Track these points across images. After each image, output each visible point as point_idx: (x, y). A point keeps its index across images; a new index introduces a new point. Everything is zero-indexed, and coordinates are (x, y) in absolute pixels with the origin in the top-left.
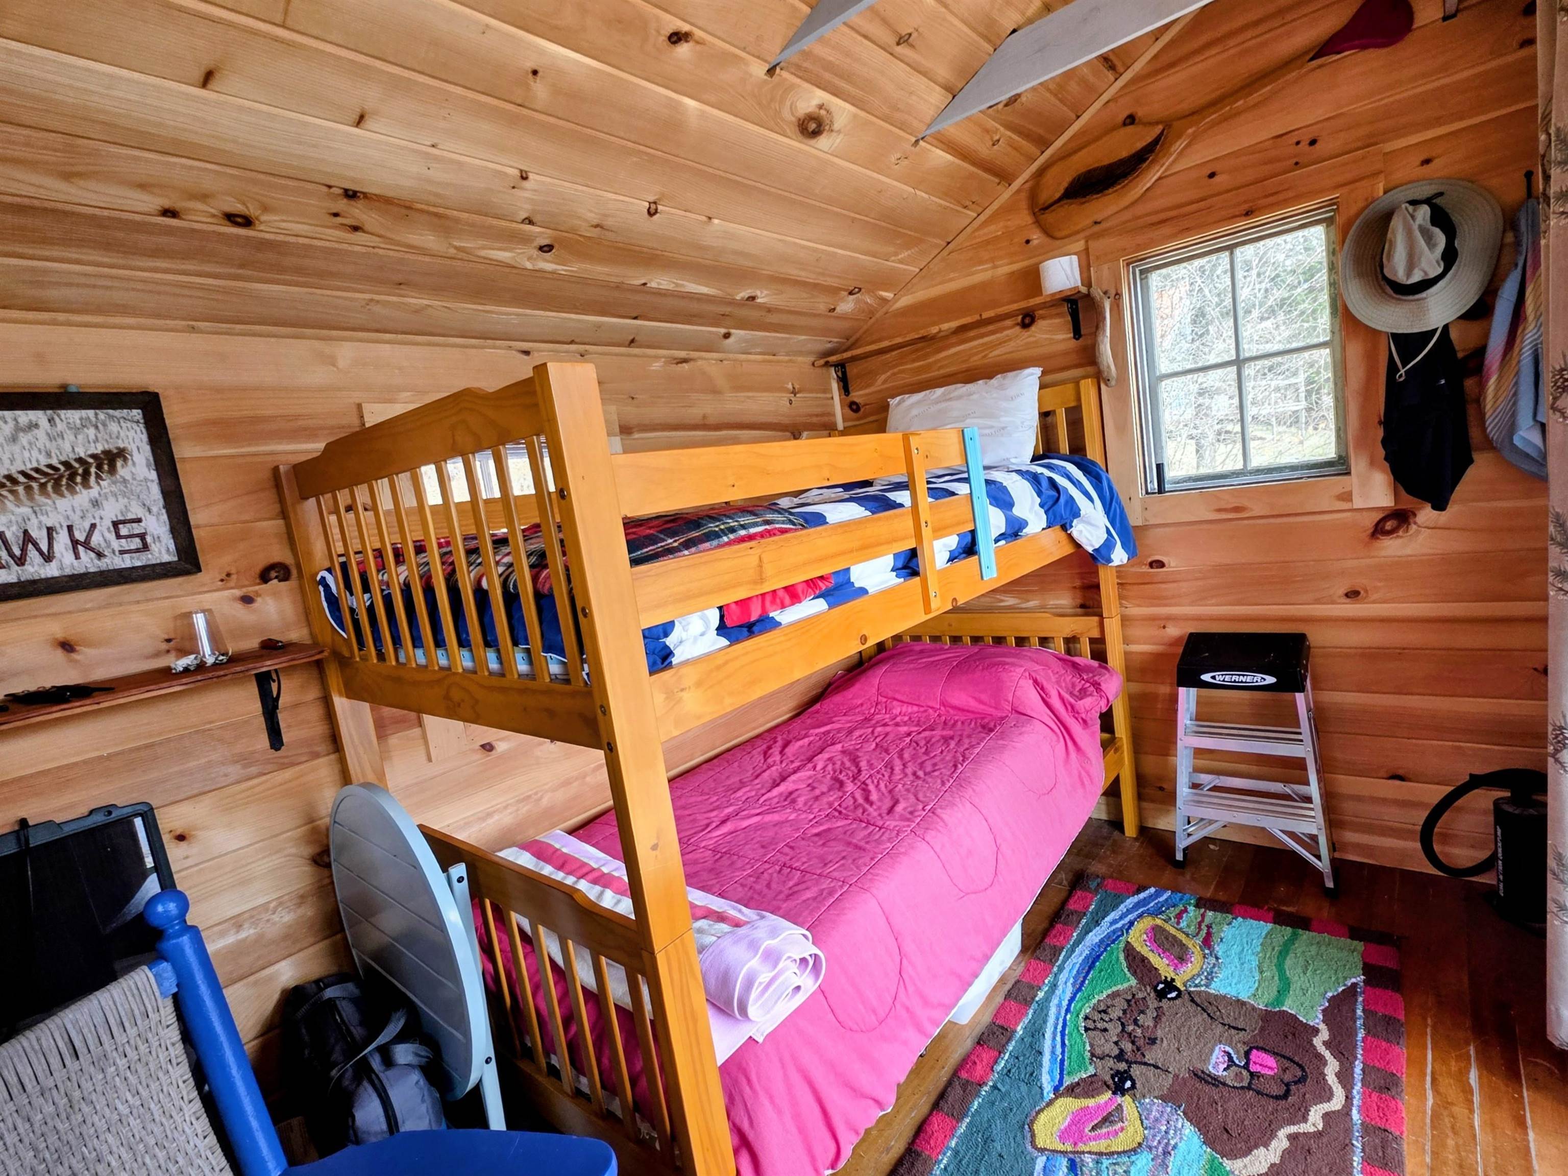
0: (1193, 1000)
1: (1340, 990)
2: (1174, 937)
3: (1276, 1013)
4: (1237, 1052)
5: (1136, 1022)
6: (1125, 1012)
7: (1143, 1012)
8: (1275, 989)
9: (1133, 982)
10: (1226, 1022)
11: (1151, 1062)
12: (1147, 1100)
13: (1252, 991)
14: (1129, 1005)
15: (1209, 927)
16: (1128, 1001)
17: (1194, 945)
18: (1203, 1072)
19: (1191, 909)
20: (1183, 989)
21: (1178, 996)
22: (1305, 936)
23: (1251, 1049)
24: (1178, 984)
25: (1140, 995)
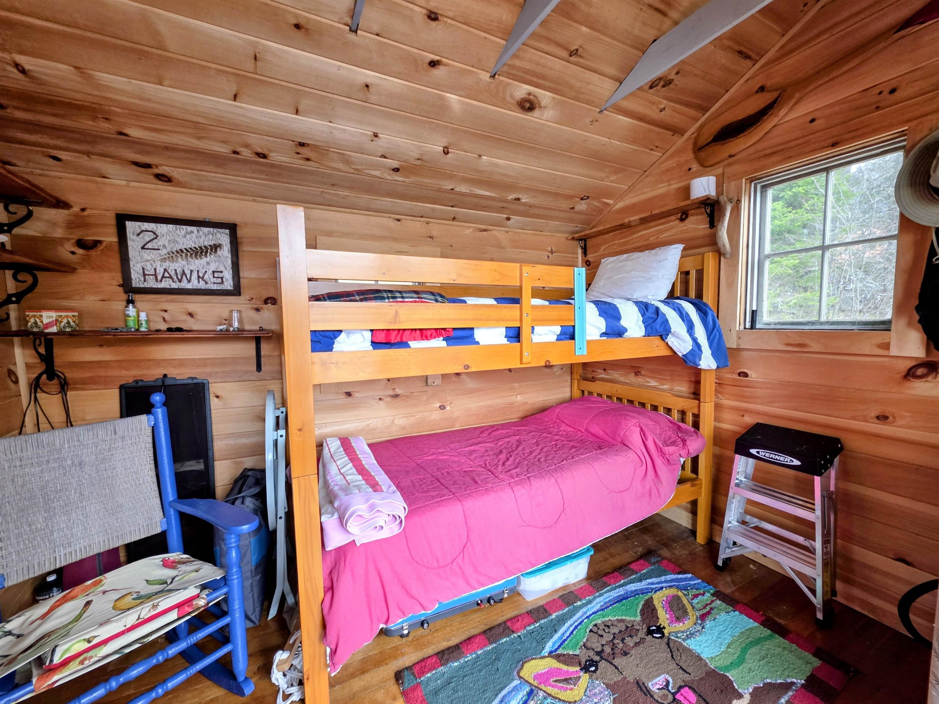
0: (668, 644)
1: (779, 681)
2: (684, 605)
3: (719, 674)
4: (674, 684)
5: (623, 640)
6: (620, 632)
7: (631, 636)
8: (730, 661)
9: (639, 618)
10: (680, 664)
11: (616, 664)
12: (597, 682)
13: (713, 655)
14: (626, 630)
15: (711, 609)
16: (627, 627)
17: (693, 615)
18: (643, 684)
19: (708, 595)
20: (666, 634)
21: (660, 638)
22: (778, 639)
23: (686, 686)
24: (666, 632)
25: (637, 627)
